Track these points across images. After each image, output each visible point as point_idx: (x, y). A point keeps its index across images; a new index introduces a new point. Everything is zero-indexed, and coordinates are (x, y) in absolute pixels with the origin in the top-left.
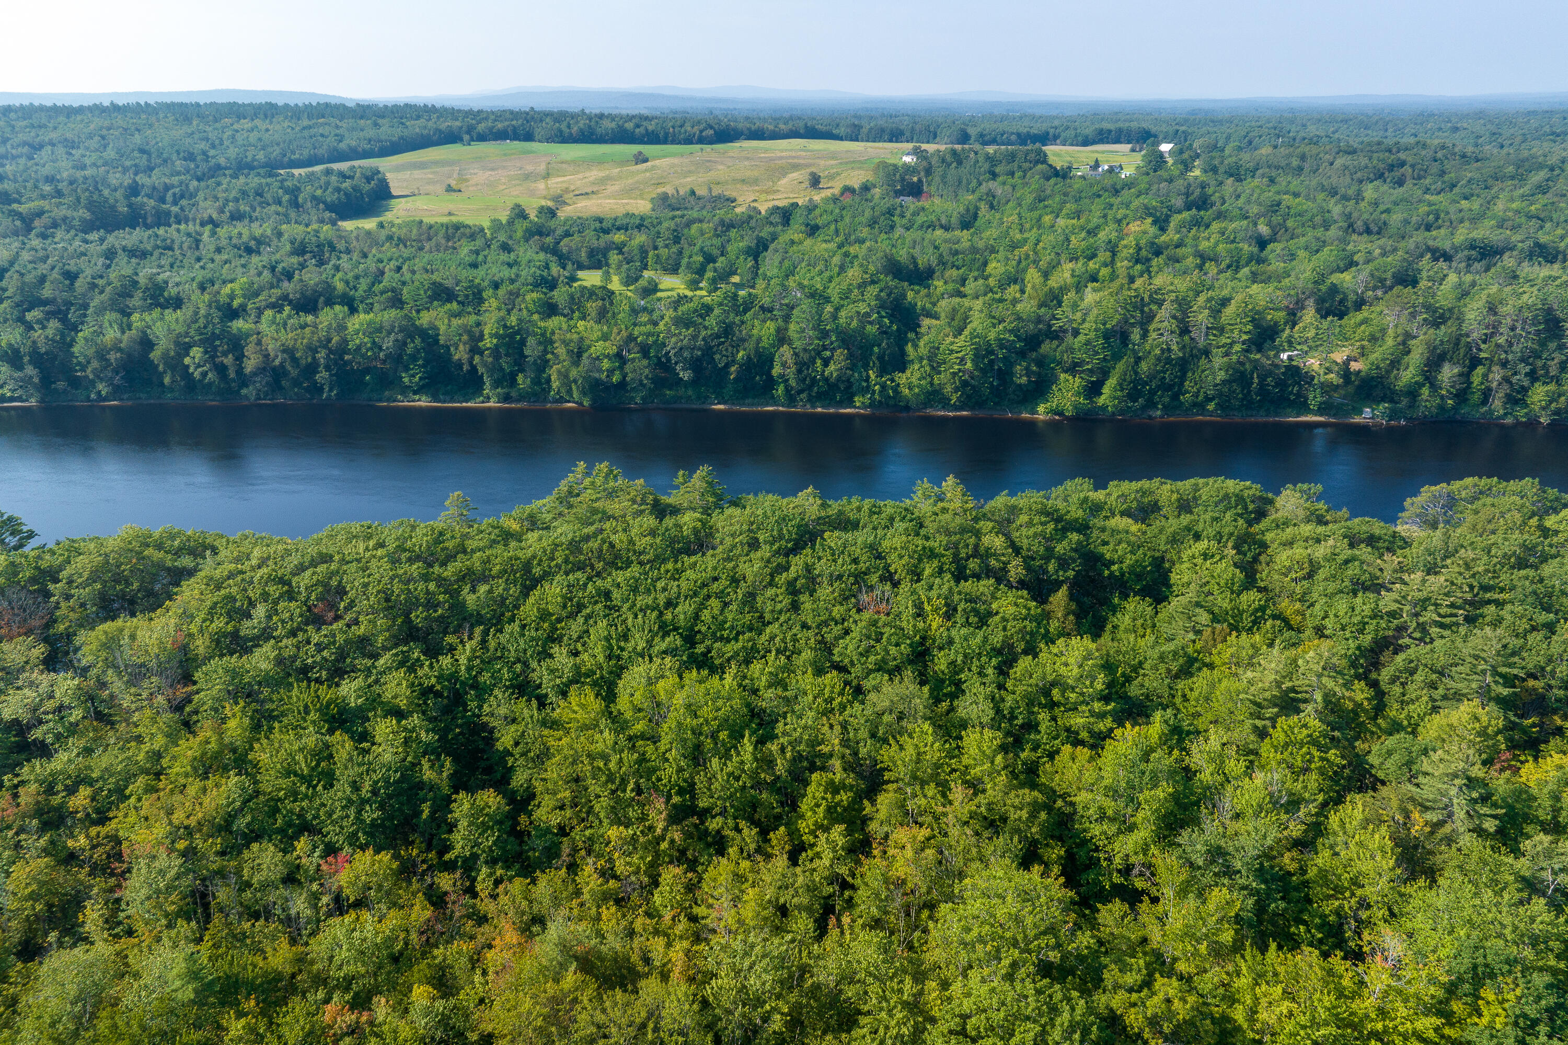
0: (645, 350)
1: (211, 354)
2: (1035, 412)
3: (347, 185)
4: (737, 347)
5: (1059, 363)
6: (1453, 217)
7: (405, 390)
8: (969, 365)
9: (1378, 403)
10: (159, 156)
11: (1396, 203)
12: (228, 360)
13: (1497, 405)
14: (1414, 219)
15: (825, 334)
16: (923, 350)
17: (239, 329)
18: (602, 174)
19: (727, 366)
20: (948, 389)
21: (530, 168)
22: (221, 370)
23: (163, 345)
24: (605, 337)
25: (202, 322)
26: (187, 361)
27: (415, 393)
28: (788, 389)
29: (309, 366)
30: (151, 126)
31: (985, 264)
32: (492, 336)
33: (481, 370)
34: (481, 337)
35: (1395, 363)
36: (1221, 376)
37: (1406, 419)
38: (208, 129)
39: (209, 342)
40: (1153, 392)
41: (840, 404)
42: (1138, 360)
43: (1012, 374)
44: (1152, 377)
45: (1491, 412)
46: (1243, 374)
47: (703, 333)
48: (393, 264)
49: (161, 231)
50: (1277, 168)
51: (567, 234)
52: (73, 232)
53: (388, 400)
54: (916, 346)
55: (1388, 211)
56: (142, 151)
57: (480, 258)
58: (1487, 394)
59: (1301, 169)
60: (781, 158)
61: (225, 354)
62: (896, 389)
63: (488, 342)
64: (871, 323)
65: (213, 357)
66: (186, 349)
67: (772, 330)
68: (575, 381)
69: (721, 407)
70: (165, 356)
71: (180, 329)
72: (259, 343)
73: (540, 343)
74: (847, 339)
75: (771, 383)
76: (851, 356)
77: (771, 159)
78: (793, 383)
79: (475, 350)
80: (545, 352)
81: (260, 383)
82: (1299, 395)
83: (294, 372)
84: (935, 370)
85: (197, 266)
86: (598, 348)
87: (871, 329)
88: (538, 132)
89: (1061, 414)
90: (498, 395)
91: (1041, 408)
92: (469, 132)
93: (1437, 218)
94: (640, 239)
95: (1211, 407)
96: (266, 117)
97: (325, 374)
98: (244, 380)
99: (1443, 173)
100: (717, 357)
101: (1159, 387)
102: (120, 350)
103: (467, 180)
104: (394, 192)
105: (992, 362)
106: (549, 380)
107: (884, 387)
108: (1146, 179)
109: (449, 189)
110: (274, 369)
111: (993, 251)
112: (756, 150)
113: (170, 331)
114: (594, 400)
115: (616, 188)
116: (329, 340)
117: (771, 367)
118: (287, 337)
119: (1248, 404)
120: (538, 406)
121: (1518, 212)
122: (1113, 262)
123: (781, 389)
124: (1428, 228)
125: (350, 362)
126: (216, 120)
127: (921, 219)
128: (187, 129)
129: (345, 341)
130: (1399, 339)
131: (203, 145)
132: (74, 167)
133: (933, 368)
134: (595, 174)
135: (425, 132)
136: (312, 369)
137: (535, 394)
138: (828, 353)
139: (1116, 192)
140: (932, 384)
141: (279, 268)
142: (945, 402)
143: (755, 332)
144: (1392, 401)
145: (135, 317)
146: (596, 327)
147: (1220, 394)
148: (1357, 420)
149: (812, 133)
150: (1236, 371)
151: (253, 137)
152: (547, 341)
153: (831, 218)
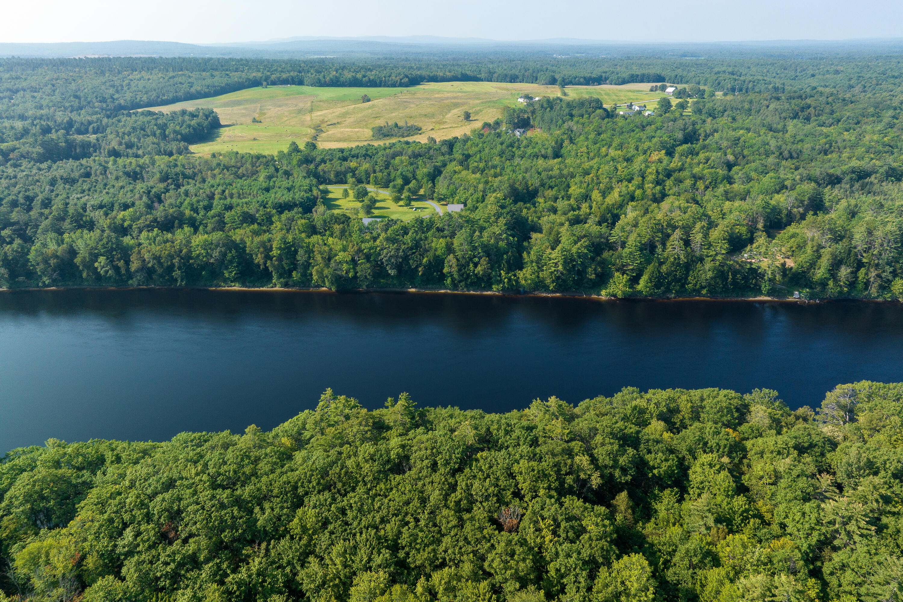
0: (368, 257)
1: (111, 260)
2: (599, 295)
3: (194, 122)
4: (422, 255)
5: (614, 265)
6: (840, 145)
7: (225, 280)
8: (560, 268)
9: (803, 288)
10: (85, 100)
11: (806, 136)
12: (121, 264)
13: (874, 291)
14: (817, 147)
15: (475, 248)
16: (533, 257)
17: (127, 244)
18: (343, 110)
19: (417, 267)
20: (548, 281)
21: (301, 105)
22: (117, 269)
23: (83, 253)
24: (344, 249)
25: (105, 241)
26: (96, 265)
27: (232, 282)
28: (453, 280)
29: (168, 267)
30: (81, 77)
31: (568, 186)
32: (277, 248)
33: (270, 269)
34: (271, 249)
35: (813, 264)
36: (710, 274)
37: (819, 299)
38: (115, 79)
39: (109, 253)
40: (669, 283)
41: (484, 289)
42: (661, 264)
43: (586, 273)
44: (668, 274)
45: (870, 294)
46: (722, 272)
47: (403, 247)
48: (220, 189)
49: (84, 161)
50: (737, 109)
51: (323, 161)
52: (32, 163)
53: (216, 286)
54: (529, 253)
55: (802, 141)
56: (76, 97)
57: (271, 184)
58: (867, 284)
59: (750, 110)
60: (447, 98)
61: (119, 260)
62: (517, 281)
63: (275, 252)
64: (503, 240)
65: (112, 261)
66: (95, 257)
67: (444, 244)
68: (327, 277)
69: (413, 290)
70: (83, 261)
71: (92, 244)
72: (139, 252)
73: (306, 252)
74: (488, 251)
75: (443, 277)
76: (490, 261)
77: (442, 99)
78: (456, 276)
79: (268, 257)
80: (309, 257)
81: (139, 277)
82: (756, 285)
83: (160, 271)
84: (540, 269)
85: (104, 192)
86: (341, 256)
87: (502, 244)
88: (306, 80)
89: (615, 296)
90: (281, 283)
91: (603, 292)
92: (266, 80)
93: (831, 146)
94: (366, 166)
95: (704, 292)
96: (148, 69)
97: (178, 272)
98: (130, 276)
99: (832, 112)
100: (411, 262)
101: (673, 280)
102: (57, 257)
103: (264, 114)
104: (222, 123)
105: (574, 266)
106: (311, 275)
107: (510, 280)
108: (660, 119)
109: (255, 121)
110: (149, 268)
111: (573, 176)
112: (433, 91)
113: (87, 245)
114: (338, 287)
115: (352, 120)
116: (181, 251)
117: (443, 268)
118: (156, 249)
119: (726, 289)
120: (305, 290)
121: (877, 142)
122: (643, 183)
123: (449, 281)
124: (826, 153)
125: (193, 264)
126: (119, 73)
127: (529, 151)
128: (102, 79)
129: (190, 252)
130: (815, 249)
131: (111, 91)
132: (36, 107)
133: (539, 268)
134: (339, 110)
135: (241, 80)
136: (171, 268)
137: (303, 282)
138: (476, 260)
139: (643, 128)
140: (538, 277)
141: (153, 192)
142: (546, 288)
143: (433, 245)
144: (811, 288)
145: (66, 236)
146: (340, 242)
147: (710, 285)
148: (790, 299)
149: (465, 78)
150: (719, 271)
151: (141, 84)
152: (310, 252)
153: (477, 149)
